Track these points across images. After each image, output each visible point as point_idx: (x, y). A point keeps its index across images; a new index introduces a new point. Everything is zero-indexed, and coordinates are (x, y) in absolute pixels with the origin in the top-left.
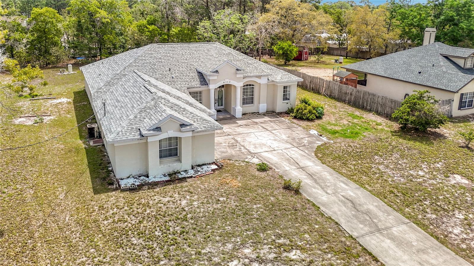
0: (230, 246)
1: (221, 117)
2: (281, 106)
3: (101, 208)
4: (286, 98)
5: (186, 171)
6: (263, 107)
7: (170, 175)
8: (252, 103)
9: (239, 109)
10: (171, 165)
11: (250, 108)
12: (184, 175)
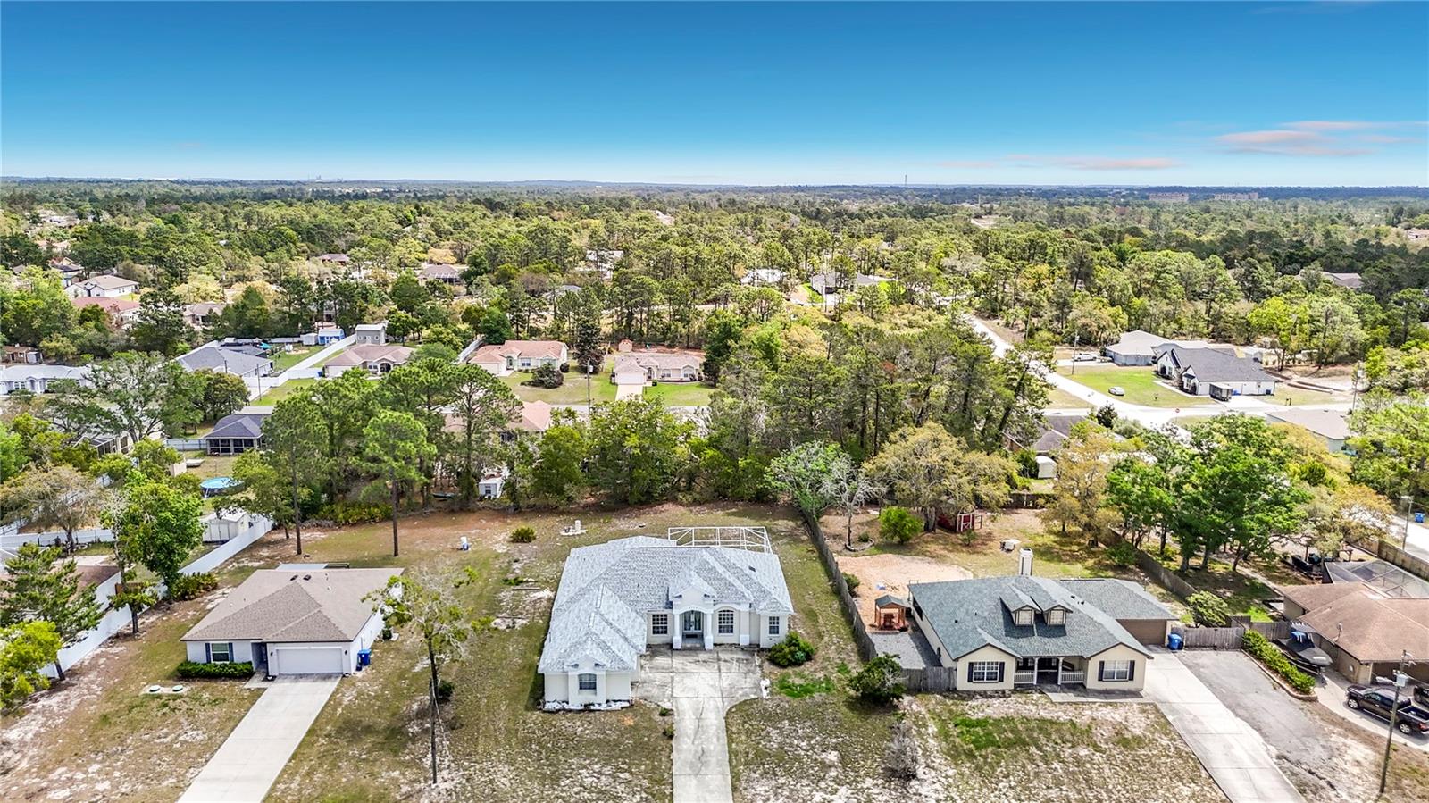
0: (588, 762)
1: (689, 645)
2: (766, 640)
3: (524, 722)
4: (774, 630)
5: (600, 704)
6: (744, 640)
7: (585, 705)
8: (732, 632)
9: (710, 637)
10: (587, 696)
11: (726, 638)
12: (597, 707)
